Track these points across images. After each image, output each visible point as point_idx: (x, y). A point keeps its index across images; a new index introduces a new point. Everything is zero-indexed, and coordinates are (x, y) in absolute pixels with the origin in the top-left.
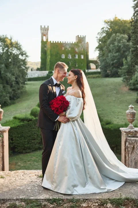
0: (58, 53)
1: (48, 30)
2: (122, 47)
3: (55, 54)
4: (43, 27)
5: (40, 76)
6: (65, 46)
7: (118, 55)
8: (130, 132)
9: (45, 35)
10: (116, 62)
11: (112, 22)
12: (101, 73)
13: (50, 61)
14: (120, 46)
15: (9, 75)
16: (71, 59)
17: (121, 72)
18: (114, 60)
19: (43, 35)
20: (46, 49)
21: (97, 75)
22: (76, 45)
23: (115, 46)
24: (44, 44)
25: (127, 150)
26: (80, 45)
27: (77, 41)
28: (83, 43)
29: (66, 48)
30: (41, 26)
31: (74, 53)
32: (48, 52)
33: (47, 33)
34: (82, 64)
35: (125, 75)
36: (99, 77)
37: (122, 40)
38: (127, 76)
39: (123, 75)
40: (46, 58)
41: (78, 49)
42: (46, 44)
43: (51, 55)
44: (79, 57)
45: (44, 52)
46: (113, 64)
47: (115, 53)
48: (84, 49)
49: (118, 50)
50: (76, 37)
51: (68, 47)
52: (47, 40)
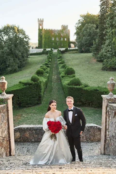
0: (49, 37)
1: (43, 21)
2: (92, 33)
3: (47, 37)
4: (40, 19)
5: (38, 52)
6: (54, 32)
7: (90, 38)
8: (110, 99)
9: (41, 25)
10: (88, 43)
11: (85, 16)
12: (78, 50)
13: (45, 42)
14: (91, 32)
15: (17, 52)
16: (58, 41)
17: (92, 49)
18: (87, 41)
19: (40, 25)
20: (41, 34)
21: (75, 52)
22: (62, 31)
23: (87, 32)
24: (40, 31)
25: (107, 113)
26: (64, 31)
27: (62, 29)
28: (66, 30)
29: (55, 34)
30: (38, 19)
31: (60, 37)
32: (43, 36)
33: (43, 23)
34: (65, 44)
35: (94, 52)
36: (77, 53)
37: (92, 28)
38: (95, 52)
39: (93, 51)
40: (42, 40)
41: (62, 34)
42: (42, 31)
43: (45, 38)
44: (64, 39)
45: (40, 36)
46: (86, 44)
47: (87, 37)
48: (67, 34)
49: (90, 35)
50: (62, 26)
51: (56, 33)
52: (42, 28)
